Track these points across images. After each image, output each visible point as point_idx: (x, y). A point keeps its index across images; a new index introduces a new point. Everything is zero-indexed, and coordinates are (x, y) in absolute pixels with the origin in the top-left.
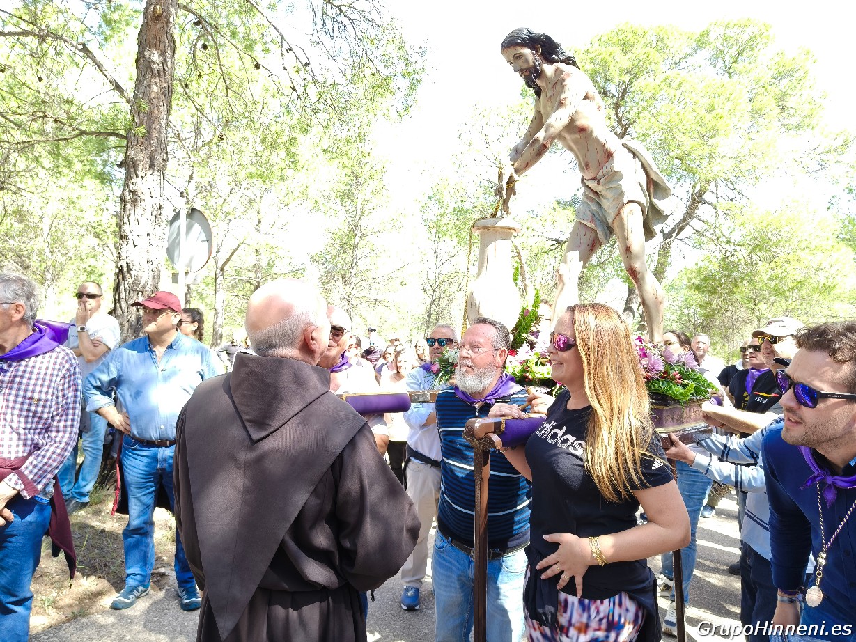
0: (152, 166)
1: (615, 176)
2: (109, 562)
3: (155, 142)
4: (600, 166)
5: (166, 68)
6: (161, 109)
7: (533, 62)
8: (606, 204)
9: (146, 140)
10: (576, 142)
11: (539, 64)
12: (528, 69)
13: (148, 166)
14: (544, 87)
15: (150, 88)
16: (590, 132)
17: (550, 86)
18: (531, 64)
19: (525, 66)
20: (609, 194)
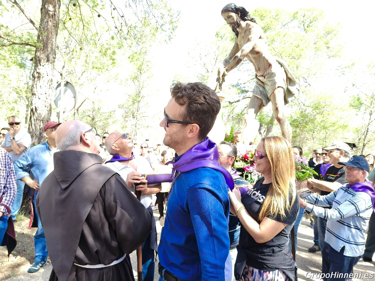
0: (48, 61)
1: (272, 75)
2: (26, 249)
3: (49, 49)
4: (265, 70)
5: (56, 14)
6: (53, 34)
7: (236, 20)
8: (267, 88)
9: (45, 48)
10: (255, 58)
11: (239, 21)
12: (234, 23)
13: (46, 61)
14: (240, 32)
15: (48, 23)
16: (261, 54)
17: (243, 31)
18: (235, 20)
19: (232, 21)
20: (269, 83)
